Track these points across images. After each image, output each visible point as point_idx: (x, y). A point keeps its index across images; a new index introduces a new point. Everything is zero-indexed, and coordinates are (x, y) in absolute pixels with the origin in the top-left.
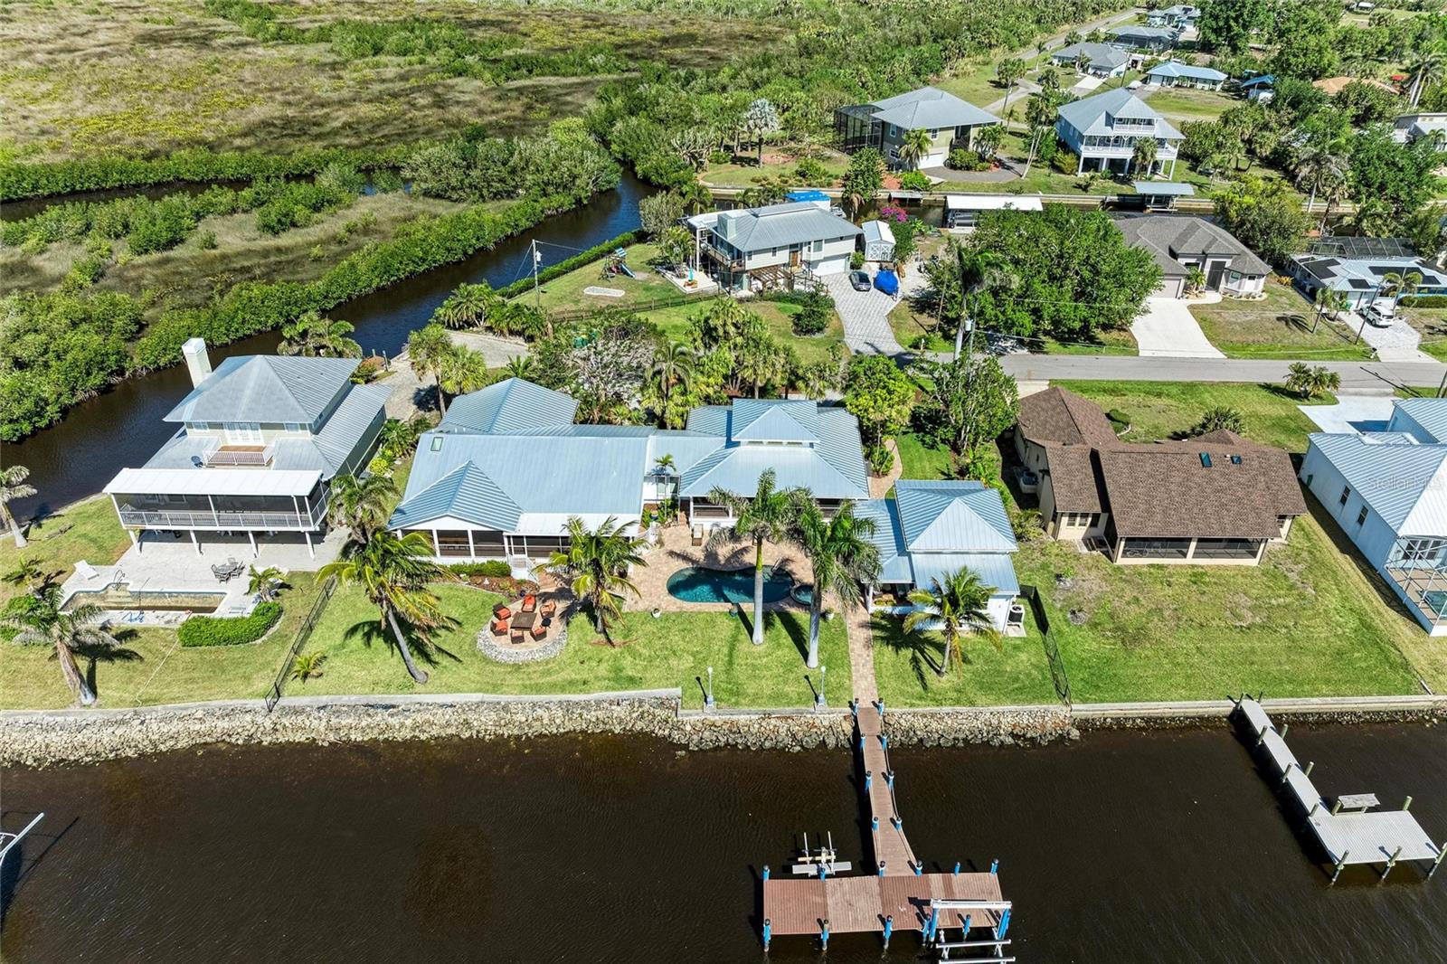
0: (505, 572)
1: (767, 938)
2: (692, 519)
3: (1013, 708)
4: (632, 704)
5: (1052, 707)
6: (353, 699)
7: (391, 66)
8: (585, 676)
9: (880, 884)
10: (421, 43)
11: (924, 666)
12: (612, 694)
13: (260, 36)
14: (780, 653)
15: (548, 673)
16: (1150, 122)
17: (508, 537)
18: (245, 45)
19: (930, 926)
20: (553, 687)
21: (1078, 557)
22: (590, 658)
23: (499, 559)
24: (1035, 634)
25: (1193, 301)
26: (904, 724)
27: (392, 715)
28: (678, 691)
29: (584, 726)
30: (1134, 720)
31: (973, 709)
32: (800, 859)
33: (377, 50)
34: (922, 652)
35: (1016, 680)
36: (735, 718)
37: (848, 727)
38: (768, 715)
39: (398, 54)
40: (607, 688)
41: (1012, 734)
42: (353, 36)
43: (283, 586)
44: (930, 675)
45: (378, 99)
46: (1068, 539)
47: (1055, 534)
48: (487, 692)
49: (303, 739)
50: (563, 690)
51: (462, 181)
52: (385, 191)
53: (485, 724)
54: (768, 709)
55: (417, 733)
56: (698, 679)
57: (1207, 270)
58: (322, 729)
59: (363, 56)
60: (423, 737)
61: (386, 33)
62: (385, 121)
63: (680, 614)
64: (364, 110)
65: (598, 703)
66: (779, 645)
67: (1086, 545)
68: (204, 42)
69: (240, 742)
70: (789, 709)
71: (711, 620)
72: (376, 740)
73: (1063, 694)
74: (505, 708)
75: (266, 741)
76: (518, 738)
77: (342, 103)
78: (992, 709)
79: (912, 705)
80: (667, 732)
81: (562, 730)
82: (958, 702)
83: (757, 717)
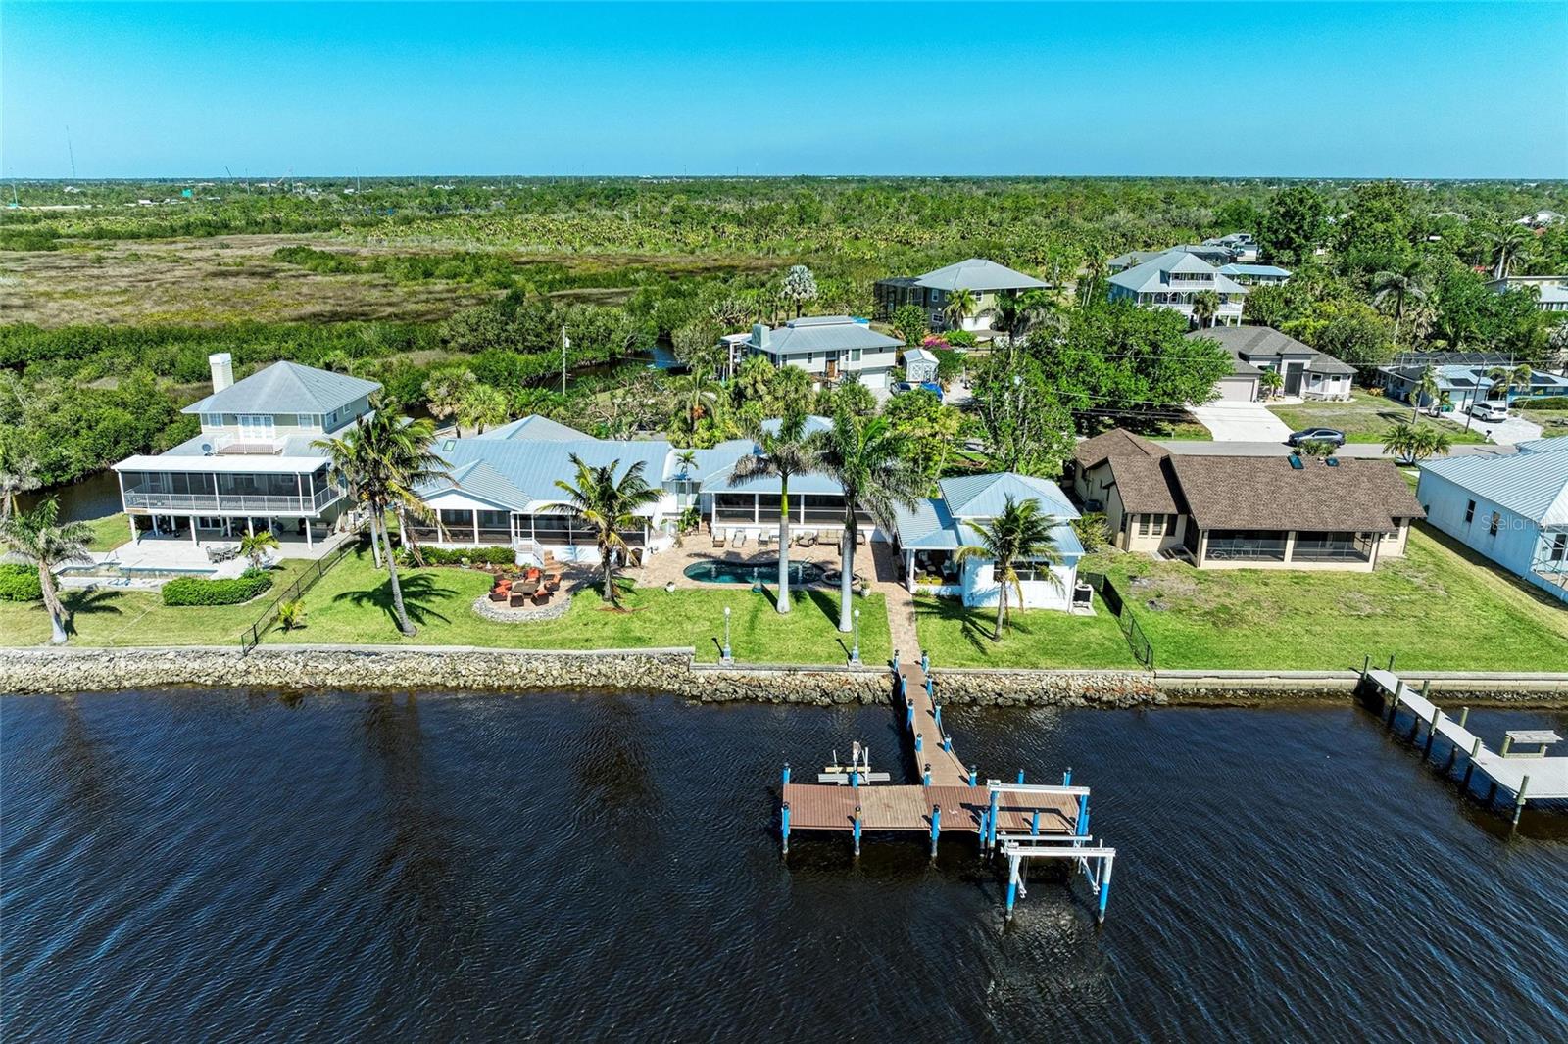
0: (509, 557)
1: (787, 833)
2: (714, 524)
3: (1084, 671)
4: (638, 660)
5: (1131, 672)
6: (334, 647)
7: (440, 285)
8: (588, 635)
9: (925, 792)
10: (470, 269)
11: (978, 635)
12: (616, 651)
13: (319, 270)
14: (808, 621)
15: (548, 631)
16: (1209, 277)
17: (515, 516)
18: (305, 276)
19: (988, 825)
20: (551, 644)
21: (1155, 564)
22: (593, 622)
23: (504, 546)
24: (1107, 615)
25: (1270, 402)
26: (954, 683)
27: (373, 662)
28: (693, 649)
29: (584, 680)
30: (1235, 692)
31: (1037, 671)
32: (828, 769)
33: (428, 274)
34: (974, 624)
35: (1088, 648)
36: (755, 673)
37: (887, 684)
38: (793, 671)
39: (447, 278)
40: (611, 647)
41: (1084, 697)
42: (407, 265)
43: (274, 568)
44: (985, 642)
45: (427, 301)
46: (1141, 551)
47: (1125, 546)
48: (478, 645)
49: (275, 682)
50: (562, 646)
51: (498, 335)
52: (422, 348)
53: (475, 673)
54: (793, 665)
55: (399, 680)
56: (715, 639)
57: (1284, 372)
58: (297, 672)
59: (414, 279)
60: (405, 683)
61: (437, 263)
62: (428, 313)
63: (698, 590)
64: (410, 307)
65: (601, 658)
66: (807, 614)
67: (1164, 556)
68: (268, 275)
69: (209, 682)
70: (817, 666)
71: (733, 595)
72: (354, 685)
73: (1146, 662)
74: (499, 659)
75: (236, 682)
76: (509, 688)
77: (390, 304)
78: (1058, 671)
79: (962, 665)
80: (677, 686)
81: (558, 683)
82: (1017, 664)
83: (780, 673)
